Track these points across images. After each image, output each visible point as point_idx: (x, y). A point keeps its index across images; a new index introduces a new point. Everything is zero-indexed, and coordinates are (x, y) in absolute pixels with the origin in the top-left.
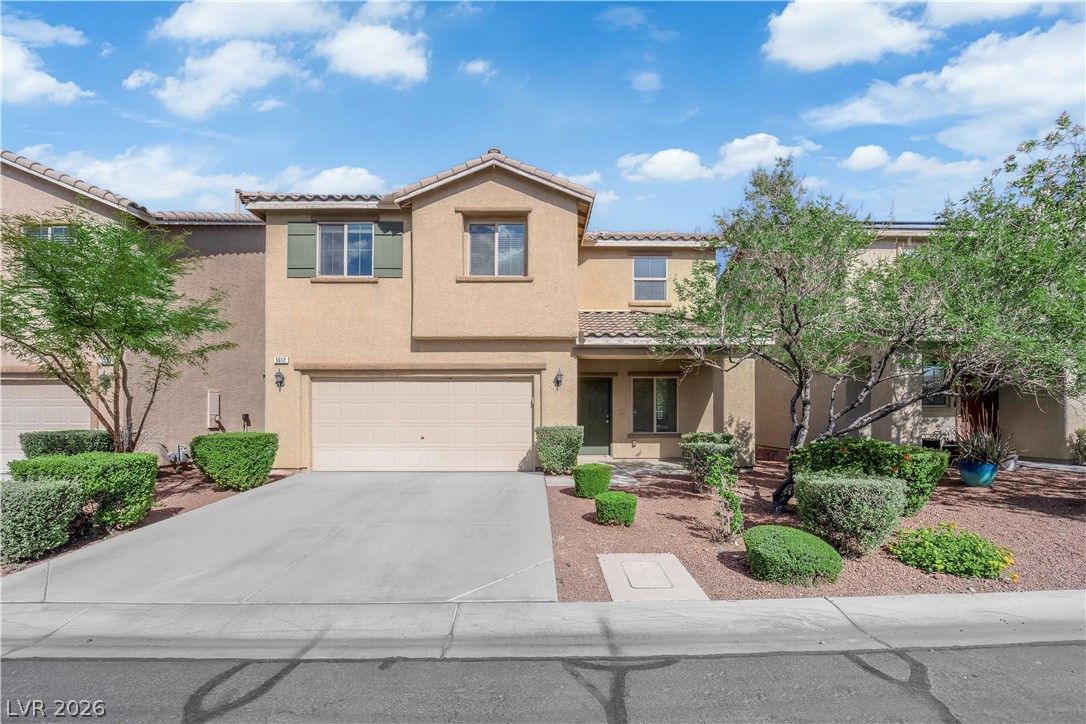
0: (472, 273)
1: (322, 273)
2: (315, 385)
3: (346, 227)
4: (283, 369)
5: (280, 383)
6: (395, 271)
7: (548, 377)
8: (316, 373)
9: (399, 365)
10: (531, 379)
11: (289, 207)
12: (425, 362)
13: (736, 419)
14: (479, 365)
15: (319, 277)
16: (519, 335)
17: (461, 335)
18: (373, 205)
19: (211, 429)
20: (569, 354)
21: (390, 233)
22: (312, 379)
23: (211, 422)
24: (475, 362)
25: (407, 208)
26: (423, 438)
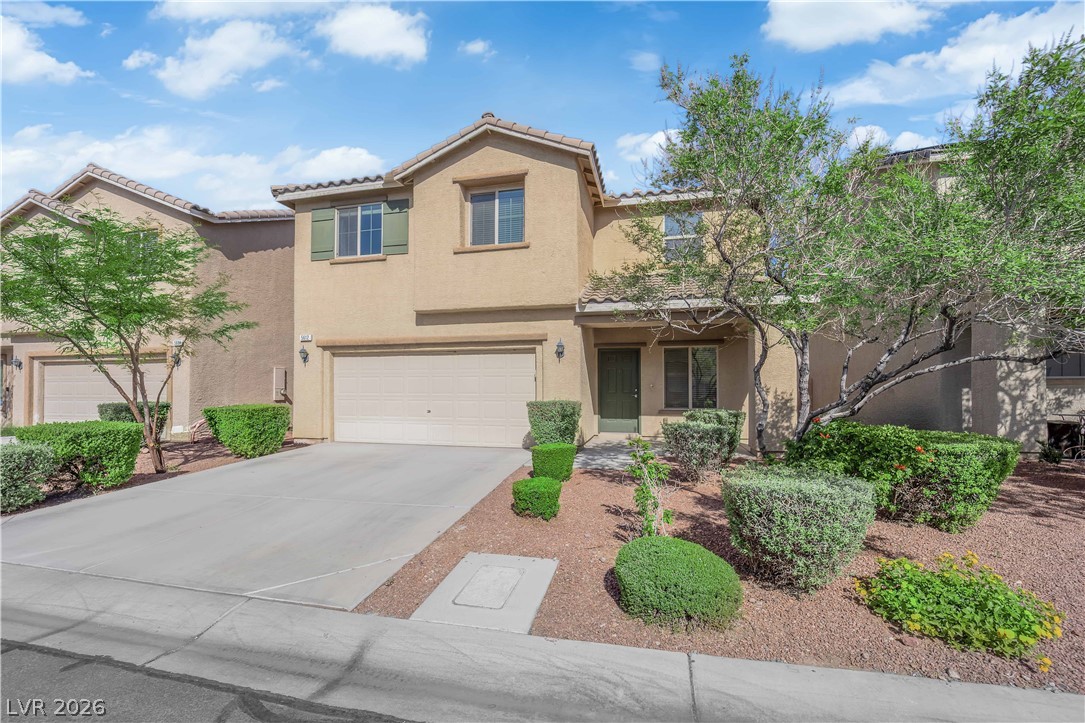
0: (473, 243)
1: (340, 254)
2: (336, 359)
3: (359, 209)
4: (307, 346)
6: (402, 247)
7: (549, 348)
8: (336, 349)
10: (533, 351)
12: (428, 336)
14: (479, 337)
15: (337, 258)
16: (515, 304)
18: (379, 185)
19: (277, 401)
20: (571, 322)
21: (397, 210)
22: (334, 355)
23: (277, 395)
24: (476, 334)
25: (408, 184)
26: (429, 412)
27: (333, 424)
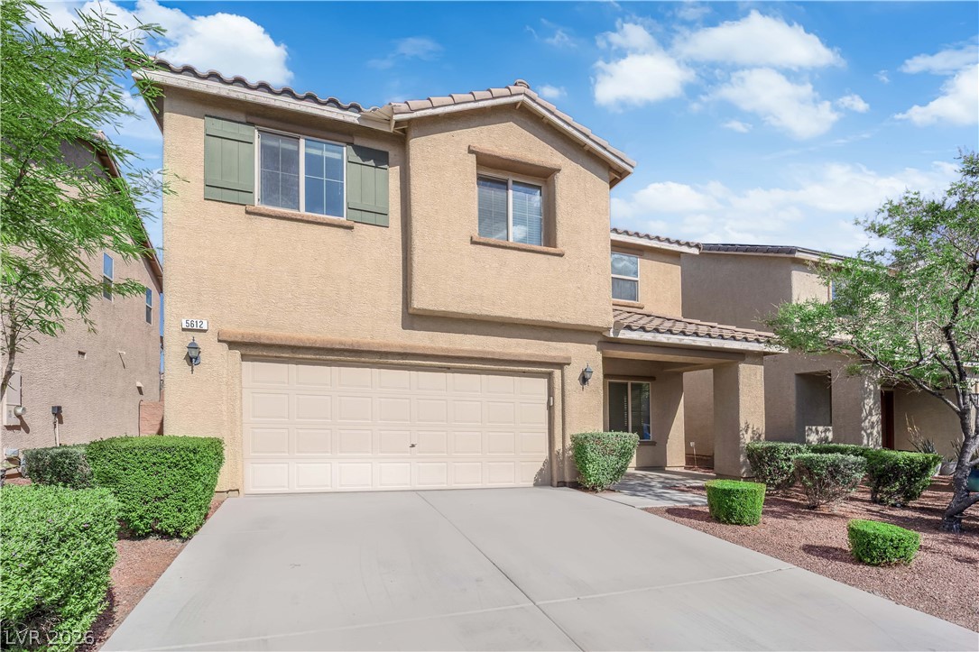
0: (481, 233)
1: (264, 202)
2: (248, 365)
3: (302, 142)
4: (198, 338)
5: (192, 360)
6: (378, 216)
7: (573, 373)
8: (253, 349)
9: (386, 346)
10: (550, 376)
12: (422, 344)
15: (258, 205)
16: (548, 319)
17: (478, 312)
18: (352, 117)
20: (594, 347)
21: (370, 162)
24: (487, 349)
25: (401, 135)
26: (413, 446)
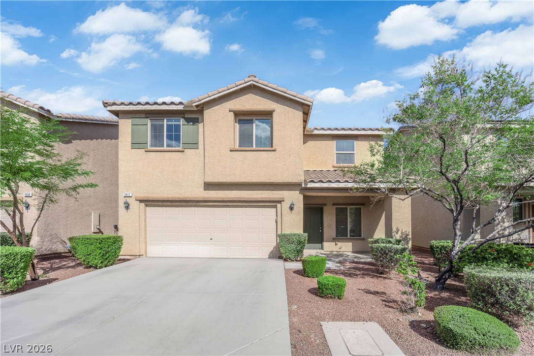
0: (240, 146)
1: (152, 146)
2: (148, 209)
3: (165, 120)
4: (128, 200)
5: (127, 207)
6: (194, 145)
7: (286, 205)
8: (149, 202)
9: (196, 198)
10: (276, 207)
11: (131, 109)
12: (212, 196)
13: (400, 230)
14: (244, 198)
15: (150, 148)
16: (268, 181)
17: (233, 181)
18: (181, 107)
20: (298, 192)
21: (191, 123)
22: (146, 206)
24: (242, 196)
25: (201, 109)
26: (211, 239)
27: (146, 247)
